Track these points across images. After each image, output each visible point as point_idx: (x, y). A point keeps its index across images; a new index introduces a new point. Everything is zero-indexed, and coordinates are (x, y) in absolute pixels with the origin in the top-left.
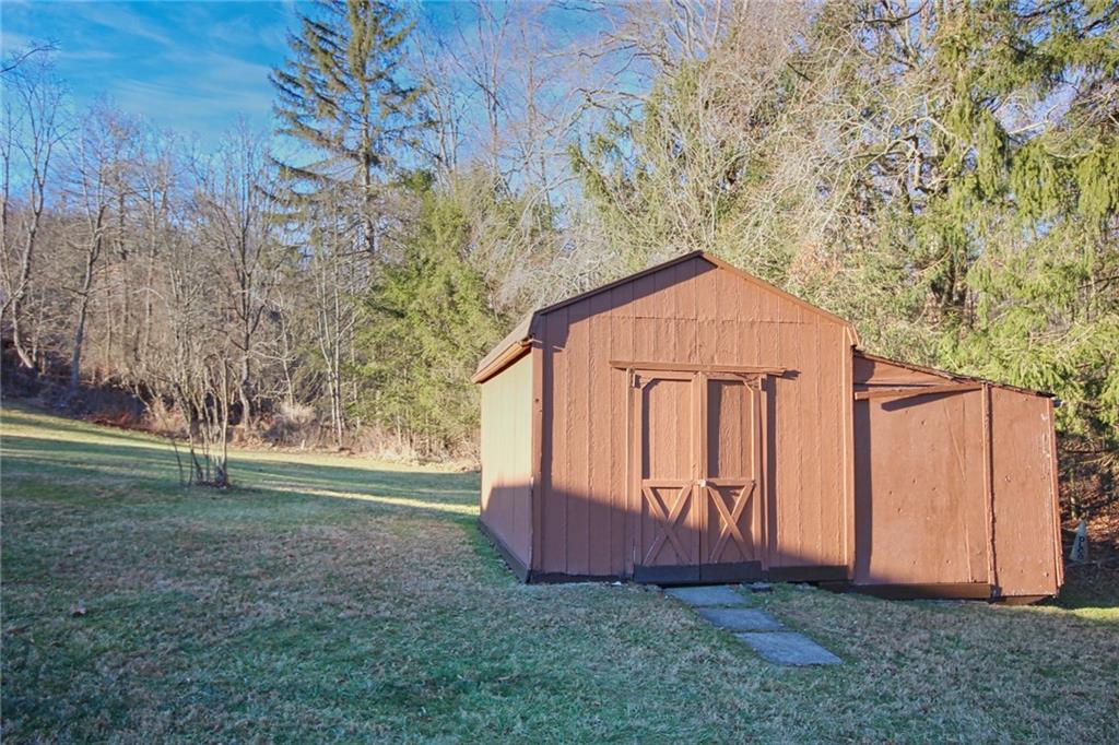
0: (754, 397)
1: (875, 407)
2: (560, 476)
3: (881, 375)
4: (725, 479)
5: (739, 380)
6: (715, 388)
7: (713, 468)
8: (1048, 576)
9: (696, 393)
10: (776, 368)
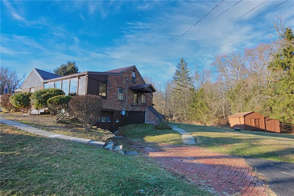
0: (257, 120)
1: (266, 121)
2: (246, 124)
3: (266, 119)
4: (256, 125)
5: (256, 119)
6: (255, 119)
7: (255, 124)
8: (279, 131)
9: (254, 120)
10: (259, 118)
